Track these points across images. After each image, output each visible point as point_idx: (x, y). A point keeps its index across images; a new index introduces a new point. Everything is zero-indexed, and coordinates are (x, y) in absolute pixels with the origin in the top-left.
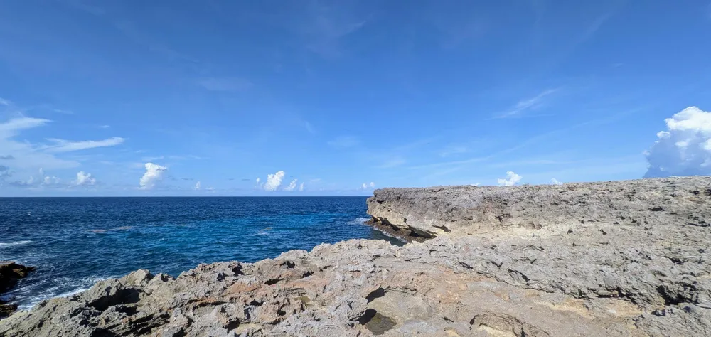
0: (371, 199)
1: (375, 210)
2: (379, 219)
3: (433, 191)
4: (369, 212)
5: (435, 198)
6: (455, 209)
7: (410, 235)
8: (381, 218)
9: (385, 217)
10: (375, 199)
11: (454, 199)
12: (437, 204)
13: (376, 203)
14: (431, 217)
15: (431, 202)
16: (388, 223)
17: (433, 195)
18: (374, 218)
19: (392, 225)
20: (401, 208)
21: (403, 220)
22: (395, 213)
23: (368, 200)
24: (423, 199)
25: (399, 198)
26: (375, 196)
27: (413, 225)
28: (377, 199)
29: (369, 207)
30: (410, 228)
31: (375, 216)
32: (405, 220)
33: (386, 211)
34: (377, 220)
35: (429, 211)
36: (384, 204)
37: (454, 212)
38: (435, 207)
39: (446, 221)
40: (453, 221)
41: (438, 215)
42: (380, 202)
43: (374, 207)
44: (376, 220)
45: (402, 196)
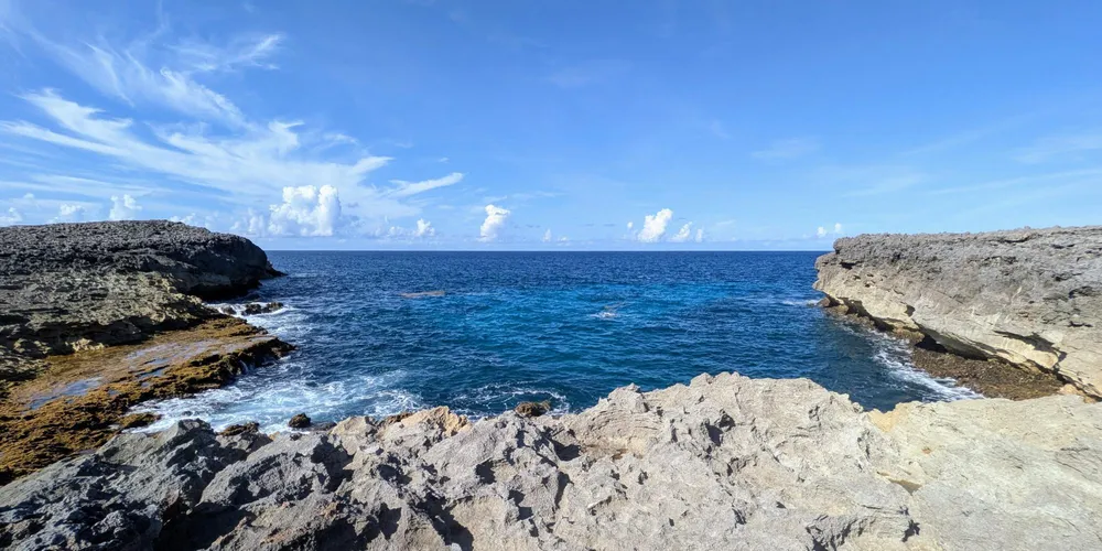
0: (825, 258)
1: (833, 282)
2: (842, 302)
3: (1002, 241)
4: (819, 285)
5: (1011, 260)
6: (1086, 291)
7: (919, 345)
8: (845, 299)
9: (858, 298)
10: (835, 259)
11: (1081, 264)
12: (1016, 275)
13: (838, 267)
14: (990, 308)
15: (995, 270)
16: (863, 313)
17: (1002, 250)
18: (830, 298)
19: (871, 318)
20: (901, 281)
21: (903, 309)
22: (883, 292)
23: (819, 260)
24: (970, 261)
25: (899, 256)
26: (838, 252)
27: (934, 324)
28: (840, 258)
29: (819, 276)
30: (921, 328)
31: (833, 295)
32: (910, 310)
33: (859, 285)
34: (837, 304)
35: (985, 292)
36: (857, 271)
37: (1080, 300)
38: (1010, 282)
39: (1047, 322)
40: (1072, 324)
41: (1020, 304)
42: (848, 266)
43: (831, 276)
44: (833, 303)
45: (905, 254)
